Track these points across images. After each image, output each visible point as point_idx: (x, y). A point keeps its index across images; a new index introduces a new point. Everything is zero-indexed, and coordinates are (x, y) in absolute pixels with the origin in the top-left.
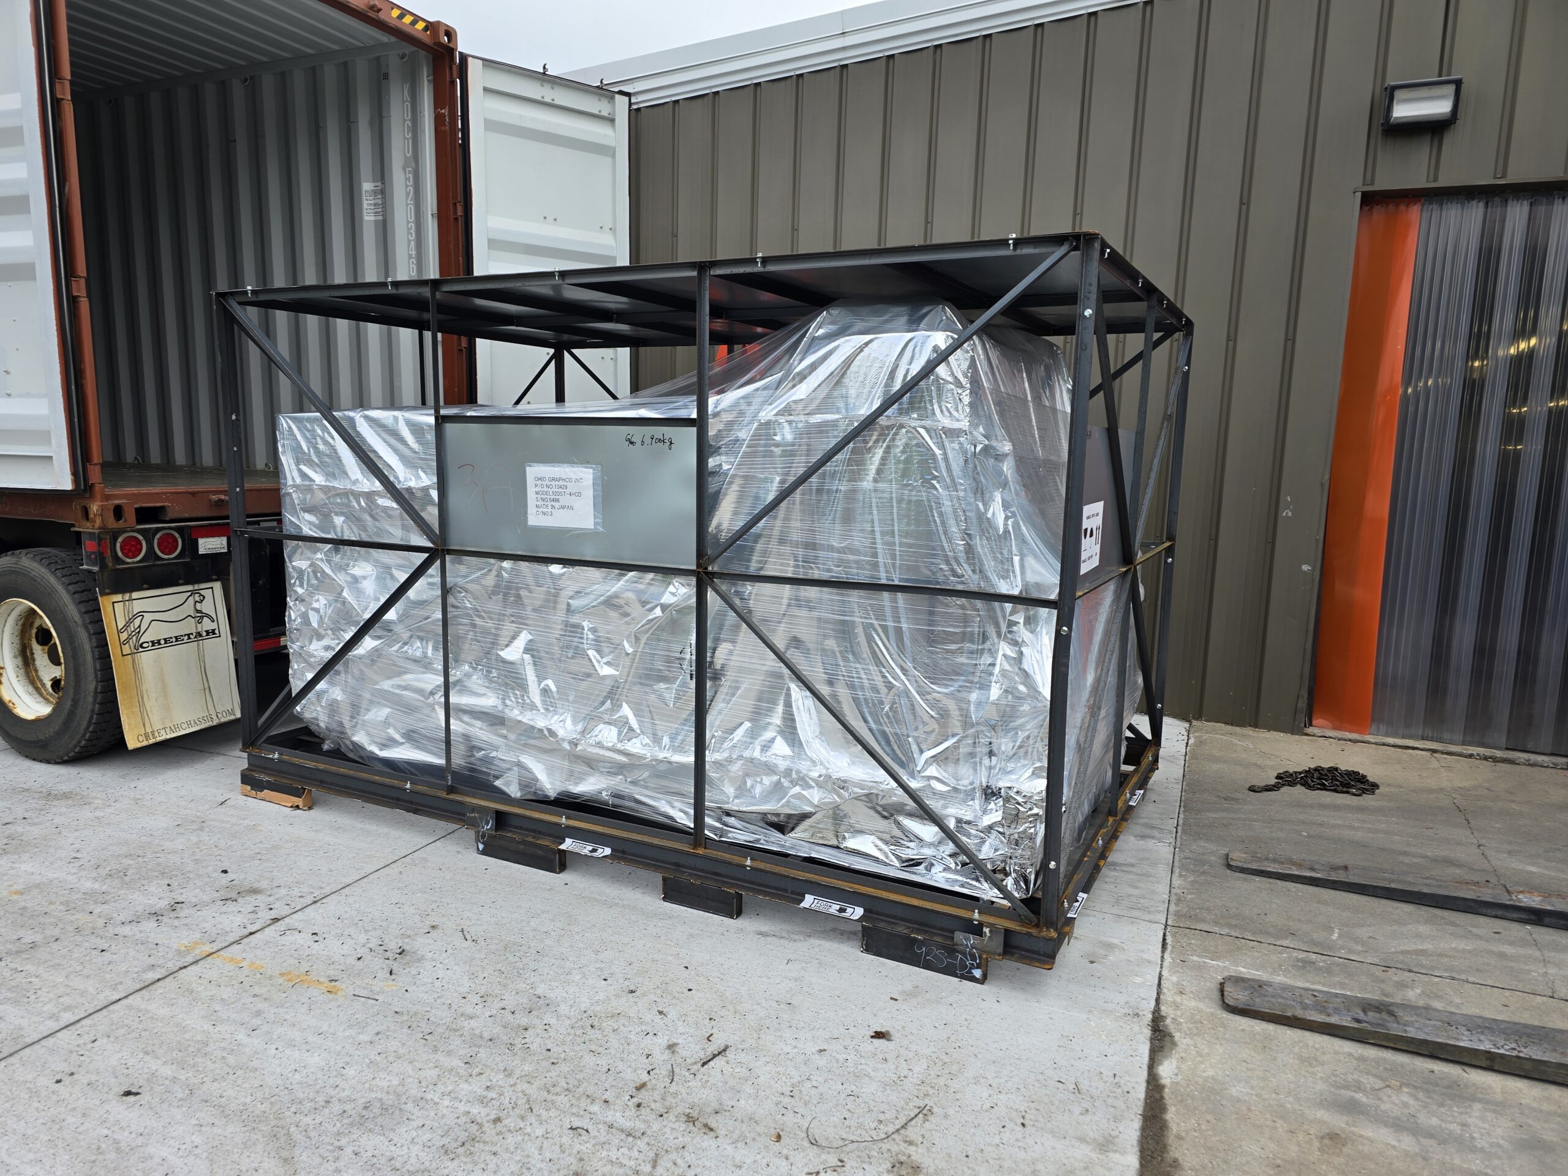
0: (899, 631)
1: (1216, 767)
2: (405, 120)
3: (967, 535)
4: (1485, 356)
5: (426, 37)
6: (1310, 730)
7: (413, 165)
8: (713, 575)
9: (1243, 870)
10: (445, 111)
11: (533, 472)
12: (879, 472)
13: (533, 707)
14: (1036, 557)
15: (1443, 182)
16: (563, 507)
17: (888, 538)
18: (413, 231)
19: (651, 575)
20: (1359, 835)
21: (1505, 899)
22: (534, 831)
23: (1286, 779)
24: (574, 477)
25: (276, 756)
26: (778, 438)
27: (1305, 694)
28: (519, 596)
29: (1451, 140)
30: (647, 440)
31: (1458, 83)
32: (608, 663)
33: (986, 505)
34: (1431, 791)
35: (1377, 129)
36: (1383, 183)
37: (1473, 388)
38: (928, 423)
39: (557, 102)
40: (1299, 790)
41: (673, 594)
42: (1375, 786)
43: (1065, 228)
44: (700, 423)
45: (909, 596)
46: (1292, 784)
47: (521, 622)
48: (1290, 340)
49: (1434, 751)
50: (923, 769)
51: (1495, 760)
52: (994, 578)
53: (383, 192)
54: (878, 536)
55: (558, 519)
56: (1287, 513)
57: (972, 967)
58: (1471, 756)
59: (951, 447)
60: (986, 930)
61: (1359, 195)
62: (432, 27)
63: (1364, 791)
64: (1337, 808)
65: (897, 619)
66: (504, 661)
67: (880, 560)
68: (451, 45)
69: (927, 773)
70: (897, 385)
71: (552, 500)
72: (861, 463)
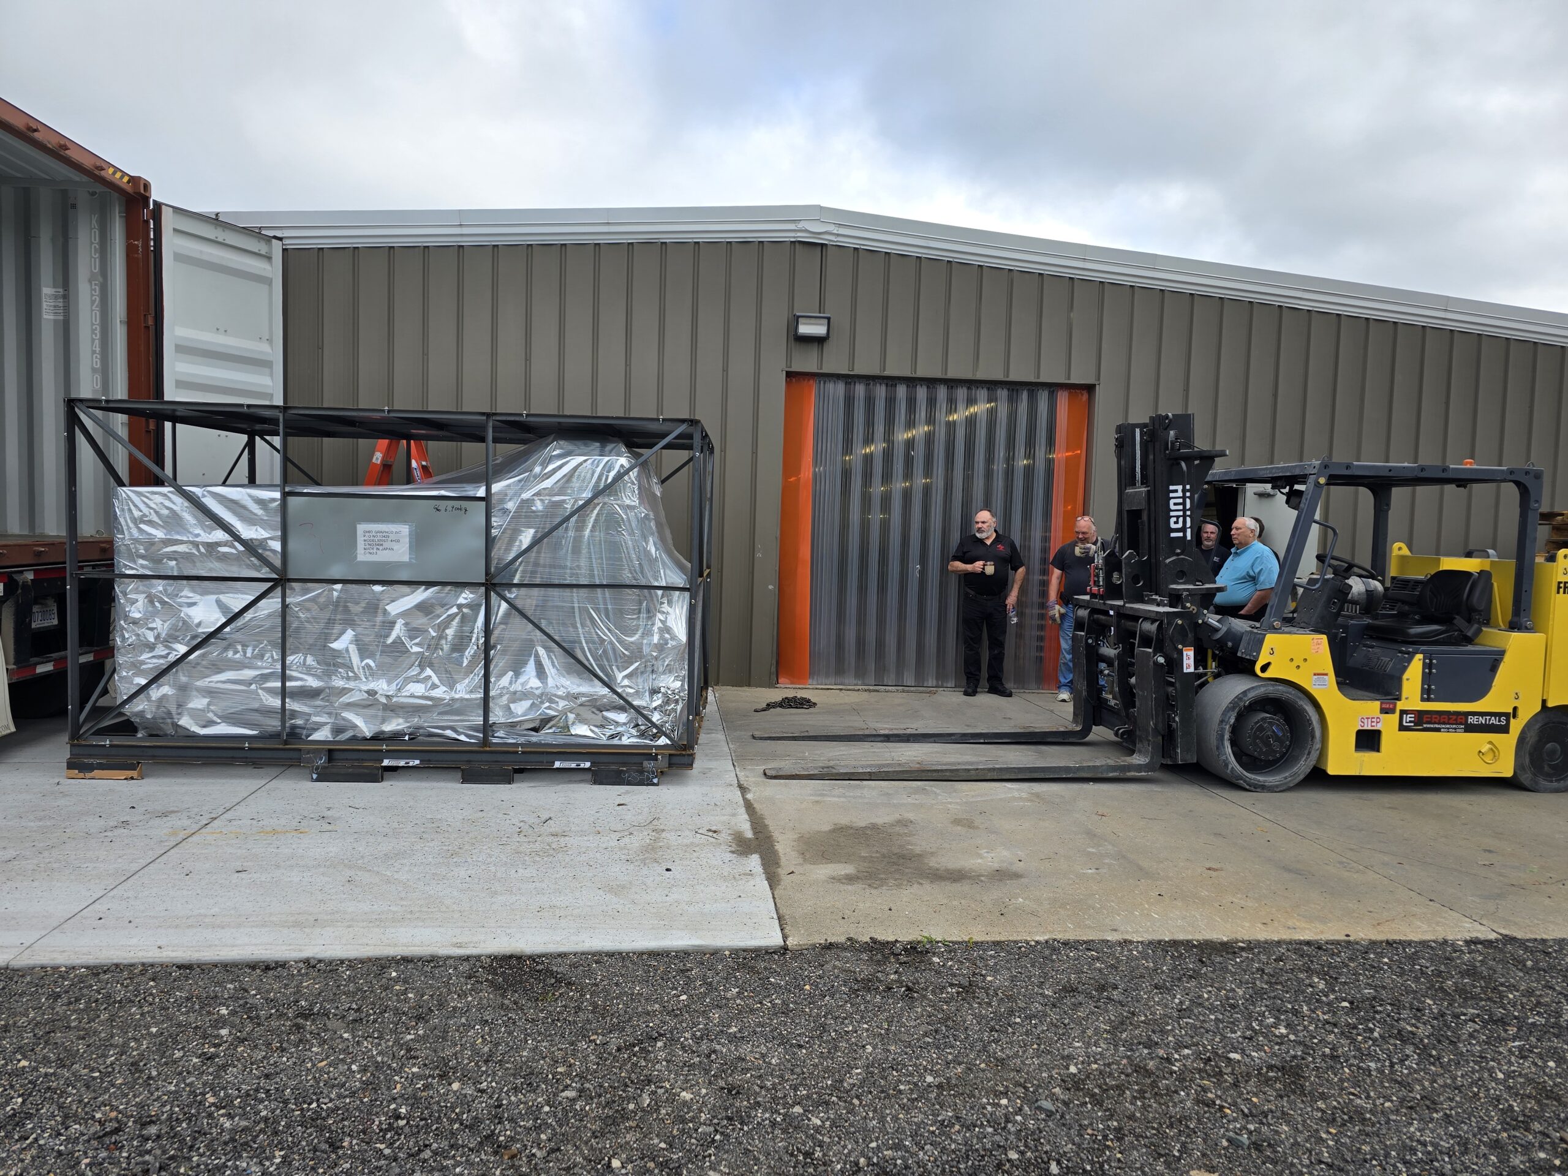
0: (606, 609)
1: (734, 704)
2: (92, 243)
3: (639, 559)
4: (851, 453)
5: (129, 188)
6: (778, 686)
7: (101, 279)
8: (495, 585)
9: (761, 738)
10: (139, 243)
11: (361, 528)
12: (593, 527)
13: (356, 678)
14: (671, 570)
15: (825, 370)
16: (385, 549)
17: (599, 561)
18: (98, 332)
19: (449, 588)
20: (810, 723)
21: (875, 733)
22: (358, 760)
23: (770, 706)
24: (394, 530)
25: (108, 742)
26: (534, 508)
27: (774, 662)
28: (346, 607)
29: (828, 347)
30: (450, 508)
31: (829, 319)
32: (416, 644)
33: (647, 544)
34: (841, 704)
35: (792, 338)
36: (796, 368)
37: (846, 474)
38: (619, 502)
39: (228, 242)
40: (779, 709)
41: (466, 599)
42: (815, 704)
43: (686, 416)
44: (486, 499)
45: (611, 590)
46: (774, 707)
47: (350, 623)
48: (755, 452)
49: (841, 689)
50: (622, 681)
51: (869, 691)
52: (652, 580)
53: (65, 297)
54: (594, 560)
55: (382, 556)
56: (759, 555)
57: (653, 778)
58: (859, 690)
59: (632, 514)
60: (659, 757)
61: (784, 373)
62: (134, 180)
63: (810, 707)
64: (800, 714)
65: (605, 604)
66: (334, 650)
67: (596, 573)
68: (147, 194)
69: (622, 684)
70: (602, 485)
71: (376, 543)
72: (584, 522)
